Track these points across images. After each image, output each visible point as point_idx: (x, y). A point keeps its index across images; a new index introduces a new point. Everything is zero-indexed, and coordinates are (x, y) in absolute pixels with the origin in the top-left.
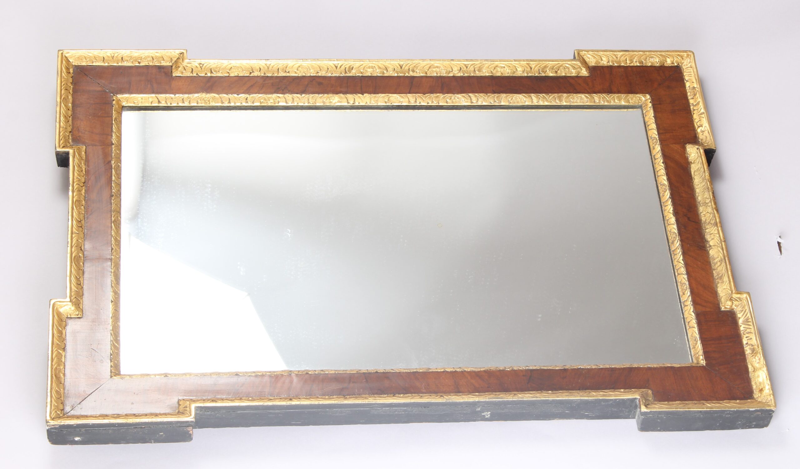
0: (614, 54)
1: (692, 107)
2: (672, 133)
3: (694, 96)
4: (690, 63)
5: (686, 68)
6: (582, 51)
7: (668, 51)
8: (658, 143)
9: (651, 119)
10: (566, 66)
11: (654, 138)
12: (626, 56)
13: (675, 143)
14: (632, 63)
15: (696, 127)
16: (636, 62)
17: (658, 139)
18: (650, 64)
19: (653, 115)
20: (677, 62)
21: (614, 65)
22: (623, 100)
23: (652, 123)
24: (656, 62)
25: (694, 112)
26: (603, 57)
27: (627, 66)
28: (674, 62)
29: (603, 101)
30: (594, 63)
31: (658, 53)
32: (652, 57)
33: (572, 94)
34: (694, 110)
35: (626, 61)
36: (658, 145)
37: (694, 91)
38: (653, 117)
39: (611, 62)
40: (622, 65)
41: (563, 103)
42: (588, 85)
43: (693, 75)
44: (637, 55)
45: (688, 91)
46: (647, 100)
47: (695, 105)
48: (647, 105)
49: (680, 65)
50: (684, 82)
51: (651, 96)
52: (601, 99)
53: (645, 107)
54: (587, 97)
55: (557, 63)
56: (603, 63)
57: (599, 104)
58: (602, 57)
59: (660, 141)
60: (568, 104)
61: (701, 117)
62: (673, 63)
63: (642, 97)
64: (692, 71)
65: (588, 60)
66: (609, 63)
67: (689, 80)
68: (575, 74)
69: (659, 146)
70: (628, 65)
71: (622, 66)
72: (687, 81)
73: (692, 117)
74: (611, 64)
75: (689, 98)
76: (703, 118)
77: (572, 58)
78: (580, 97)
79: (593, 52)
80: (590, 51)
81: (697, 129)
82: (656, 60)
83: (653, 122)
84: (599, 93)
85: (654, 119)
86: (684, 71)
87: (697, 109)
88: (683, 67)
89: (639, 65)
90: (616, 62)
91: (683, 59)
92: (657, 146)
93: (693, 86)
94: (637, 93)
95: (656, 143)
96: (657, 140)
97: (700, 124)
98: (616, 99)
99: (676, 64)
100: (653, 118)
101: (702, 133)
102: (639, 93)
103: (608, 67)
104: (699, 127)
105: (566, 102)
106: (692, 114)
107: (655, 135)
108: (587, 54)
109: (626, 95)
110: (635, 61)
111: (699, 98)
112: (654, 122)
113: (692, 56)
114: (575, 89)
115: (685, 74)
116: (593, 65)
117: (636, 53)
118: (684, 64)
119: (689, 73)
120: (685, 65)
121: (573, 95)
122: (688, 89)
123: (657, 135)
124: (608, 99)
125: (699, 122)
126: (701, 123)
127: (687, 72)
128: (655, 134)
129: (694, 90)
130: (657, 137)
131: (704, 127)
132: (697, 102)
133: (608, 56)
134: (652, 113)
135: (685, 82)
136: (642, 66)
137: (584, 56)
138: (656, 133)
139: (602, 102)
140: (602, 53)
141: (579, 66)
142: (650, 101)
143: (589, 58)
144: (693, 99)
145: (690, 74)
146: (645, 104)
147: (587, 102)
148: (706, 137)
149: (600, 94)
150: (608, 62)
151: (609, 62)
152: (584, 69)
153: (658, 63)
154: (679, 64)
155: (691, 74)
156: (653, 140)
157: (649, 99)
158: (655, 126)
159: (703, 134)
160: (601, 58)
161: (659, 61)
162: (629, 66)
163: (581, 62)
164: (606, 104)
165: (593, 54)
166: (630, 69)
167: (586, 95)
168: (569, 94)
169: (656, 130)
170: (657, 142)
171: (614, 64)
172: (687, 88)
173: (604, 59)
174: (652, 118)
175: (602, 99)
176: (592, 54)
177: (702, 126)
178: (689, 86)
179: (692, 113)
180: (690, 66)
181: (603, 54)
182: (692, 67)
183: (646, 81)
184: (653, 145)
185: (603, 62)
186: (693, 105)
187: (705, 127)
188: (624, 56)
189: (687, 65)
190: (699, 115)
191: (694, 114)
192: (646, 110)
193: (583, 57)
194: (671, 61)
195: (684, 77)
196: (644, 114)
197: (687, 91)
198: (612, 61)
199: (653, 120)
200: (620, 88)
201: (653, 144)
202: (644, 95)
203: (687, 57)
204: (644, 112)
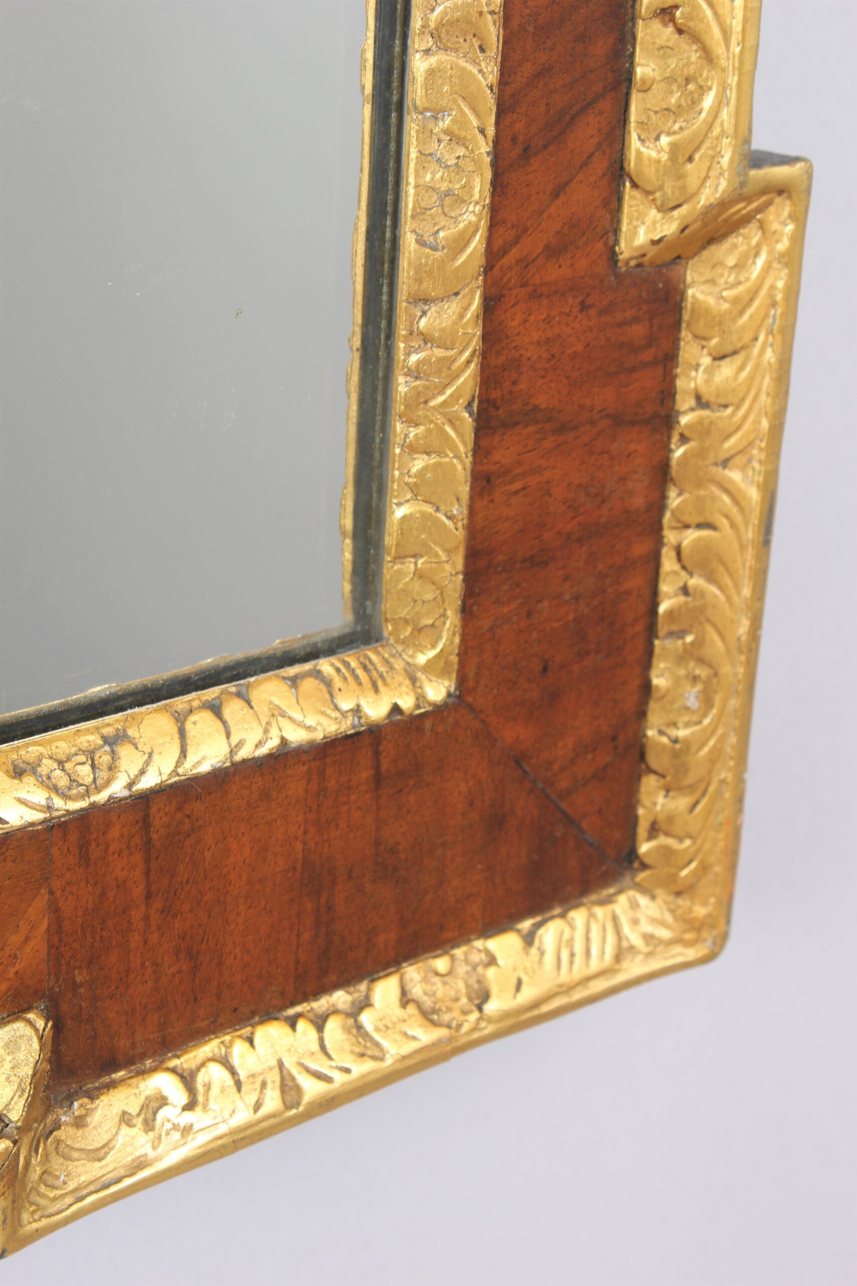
0: (751, 444)
1: (341, 998)
2: (149, 896)
3: (419, 1005)
4: (648, 938)
5: (615, 919)
6: (800, 219)
7: (739, 800)
8: (58, 802)
9: (266, 731)
10: (703, 90)
11: (112, 768)
12: (733, 525)
13: (57, 928)
14: (677, 567)
15: (187, 1060)
16: (685, 590)
17: (101, 797)
18: (659, 681)
19: (297, 736)
20: (667, 853)
21: (675, 438)
22: (424, 514)
23: (234, 740)
24: (675, 725)
25: (302, 1025)
26: (741, 368)
27: (660, 528)
28: (662, 840)
29: (419, 362)
30: (701, 297)
31: (733, 739)
32: (707, 701)
33: (491, 131)
34: (319, 1023)
35: (700, 526)
36: (49, 808)
37: (457, 1000)
38: (284, 741)
39: (700, 422)
40: (672, 493)
41: (427, 52)
42: (553, 252)
43: (564, 976)
44: (729, 599)
45: (459, 952)
46: (413, 680)
47: (359, 1027)
48: (376, 690)
49: (642, 876)
50: (521, 917)
51: (439, 710)
52: (440, 353)
53: (360, 672)
54: (461, 244)
55: (737, 25)
56: (697, 366)
57: (401, 330)
58: (738, 359)
59: (83, 818)
60: (416, 92)
61: (264, 1085)
62: (654, 830)
63: (434, 646)
64: (595, 965)
65: (731, 261)
66: (692, 402)
67: (534, 951)
68: (639, 153)
69: (39, 816)
70: (671, 537)
71: (664, 497)
72: (529, 939)
73: (268, 1015)
74: (684, 420)
75: (412, 972)
76: (257, 1107)
77: (758, 144)
78: (468, 187)
79: (787, 298)
80: (790, 276)
81: (173, 1071)
82: (687, 725)
83: (241, 744)
84: (485, 337)
85: (264, 750)
86: (599, 911)
87: (323, 1047)
88: (622, 899)
89: (662, 608)
90: (701, 453)
91: (678, 894)
92: (39, 796)
93: (494, 990)
94: (466, 611)
95: (62, 781)
96: (87, 793)
97: (208, 1087)
98: (433, 460)
99: (644, 848)
100: (273, 743)
101: (134, 1110)
102: (464, 626)
103: (668, 394)
104: (188, 1080)
105: (431, 73)
106: (291, 1012)
107: (134, 772)
108: (770, 252)
109: (460, 534)
110: (695, 582)
111: (409, 1047)
112: (243, 754)
113: (691, 954)
114: (527, 153)
115: (578, 916)
116: (690, 292)
117: (746, 592)
118: (643, 900)
119: (579, 948)
120: (634, 905)
121: (482, 131)
122: (476, 957)
123: (130, 786)
124: (432, 403)
125: (227, 1075)
126: (215, 1091)
127: (588, 931)
128: (142, 772)
129: (464, 1000)
130: (118, 788)
131: (188, 1118)
132: (377, 1037)
133: (743, 400)
134: (309, 728)
135: (526, 925)
136: (651, 631)
137: (762, 226)
138: (148, 782)
139: (414, 358)
140: (770, 355)
141: (697, 193)
142: (407, 703)
143: (739, 267)
144: (405, 999)
145: (572, 955)
146: (382, 669)
147: (421, 242)
148: (97, 1155)
149: (476, 343)
150: (698, 398)
151: (701, 402)
152: (669, 228)
153: (661, 733)
154: (644, 866)
155: (571, 963)
156: (91, 754)
157: (421, 698)
158: (205, 768)
159: (125, 1119)
160: (735, 353)
161: (676, 741)
162: (659, 541)
163: (723, 204)
164: (402, 386)
165: (771, 296)
166: (639, 549)
167: (477, 242)
168: (490, 102)
169: (175, 772)
170: (66, 797)
171: (684, 439)
172: (479, 944)
173: (727, 370)
174: (275, 733)
175: (440, 360)
176: (772, 287)
177: (190, 1106)
178: (492, 961)
179: (298, 1009)
180: (632, 948)
181: (757, 366)
182: (618, 957)
183: (545, 669)
184: (48, 765)
185: (706, 361)
186: (361, 1009)
187: (187, 1130)
188: (735, 510)
189: (635, 922)
190: (281, 1064)
191: (292, 1023)
192: (338, 682)
193: (753, 226)
194: (670, 819)
195: (557, 911)
196: (307, 666)
197: (455, 945)
198: (703, 430)
199: (258, 746)
200: (517, 486)
201: (61, 763)
202: (454, 659)
203: (685, 921)
204: (325, 666)
